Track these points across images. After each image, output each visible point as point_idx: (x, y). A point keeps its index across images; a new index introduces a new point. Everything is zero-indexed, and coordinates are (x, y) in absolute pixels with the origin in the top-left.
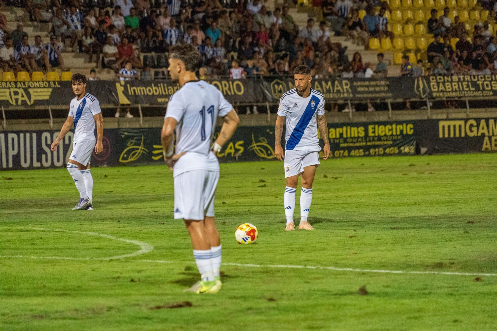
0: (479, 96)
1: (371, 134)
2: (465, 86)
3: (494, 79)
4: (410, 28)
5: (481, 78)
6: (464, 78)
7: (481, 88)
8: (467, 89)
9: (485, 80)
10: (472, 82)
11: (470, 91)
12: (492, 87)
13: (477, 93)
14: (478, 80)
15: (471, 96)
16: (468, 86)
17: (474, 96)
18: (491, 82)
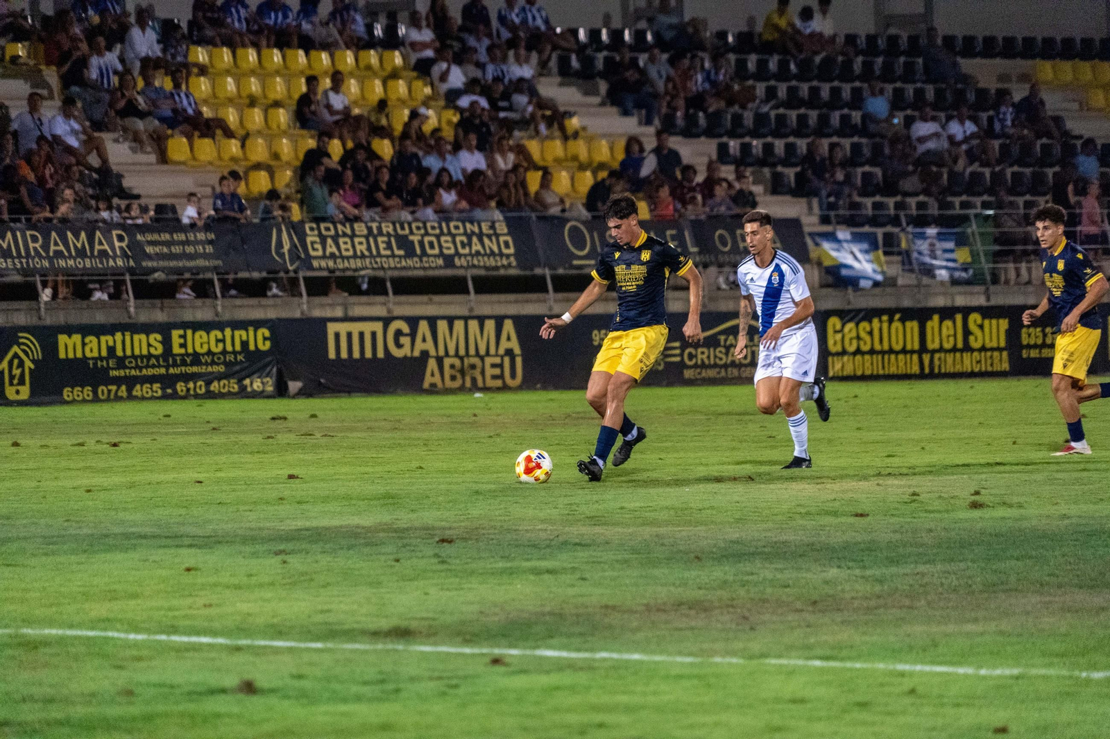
0: (413, 267)
1: (177, 350)
2: (382, 246)
3: (445, 230)
4: (256, 117)
5: (418, 228)
6: (380, 228)
7: (418, 251)
8: (388, 253)
9: (427, 234)
10: (397, 236)
11: (393, 256)
12: (441, 247)
13: (410, 262)
14: (411, 233)
15: (396, 268)
16: (389, 246)
17: (404, 268)
18: (438, 237)
